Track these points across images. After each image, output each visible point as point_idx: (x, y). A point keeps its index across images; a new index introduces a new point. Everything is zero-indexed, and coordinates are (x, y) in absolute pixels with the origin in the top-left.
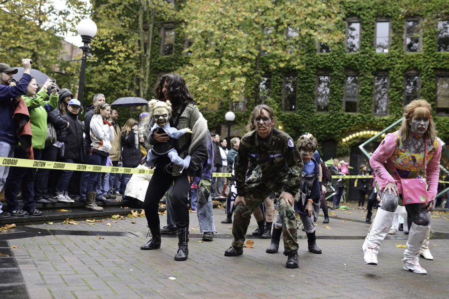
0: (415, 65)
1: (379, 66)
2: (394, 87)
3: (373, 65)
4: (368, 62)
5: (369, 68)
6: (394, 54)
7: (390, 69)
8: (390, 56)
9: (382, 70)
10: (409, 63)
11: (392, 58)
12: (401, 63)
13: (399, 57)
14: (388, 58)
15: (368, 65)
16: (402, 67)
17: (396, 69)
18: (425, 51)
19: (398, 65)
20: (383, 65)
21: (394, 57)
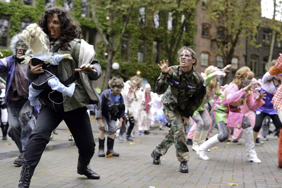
0: (29, 15)
1: (3, 11)
2: (14, 29)
6: (14, 5)
7: (11, 15)
8: (11, 5)
9: (5, 15)
10: (25, 13)
11: (14, 8)
12: (20, 12)
13: (18, 7)
14: (10, 7)
17: (16, 16)
18: (37, 7)
19: (17, 13)
20: (6, 11)
21: (15, 6)
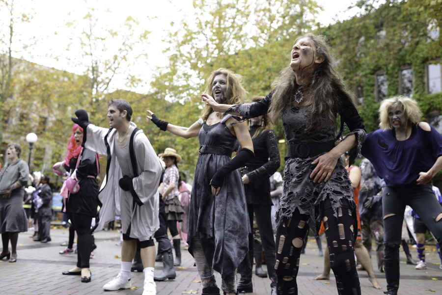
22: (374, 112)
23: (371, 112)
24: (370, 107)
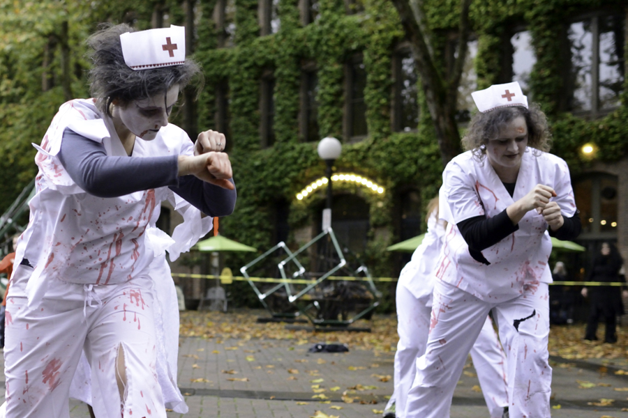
1: (347, 44)
3: (336, 45)
4: (328, 40)
5: (331, 51)
7: (364, 47)
9: (353, 51)
15: (329, 46)
16: (383, 39)
17: (373, 44)
19: (376, 36)
22: (295, 47)
23: (289, 46)
24: (289, 36)
